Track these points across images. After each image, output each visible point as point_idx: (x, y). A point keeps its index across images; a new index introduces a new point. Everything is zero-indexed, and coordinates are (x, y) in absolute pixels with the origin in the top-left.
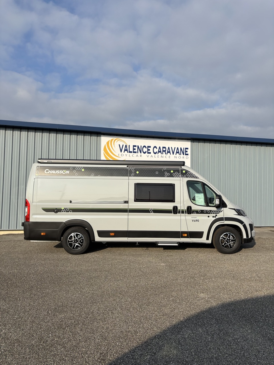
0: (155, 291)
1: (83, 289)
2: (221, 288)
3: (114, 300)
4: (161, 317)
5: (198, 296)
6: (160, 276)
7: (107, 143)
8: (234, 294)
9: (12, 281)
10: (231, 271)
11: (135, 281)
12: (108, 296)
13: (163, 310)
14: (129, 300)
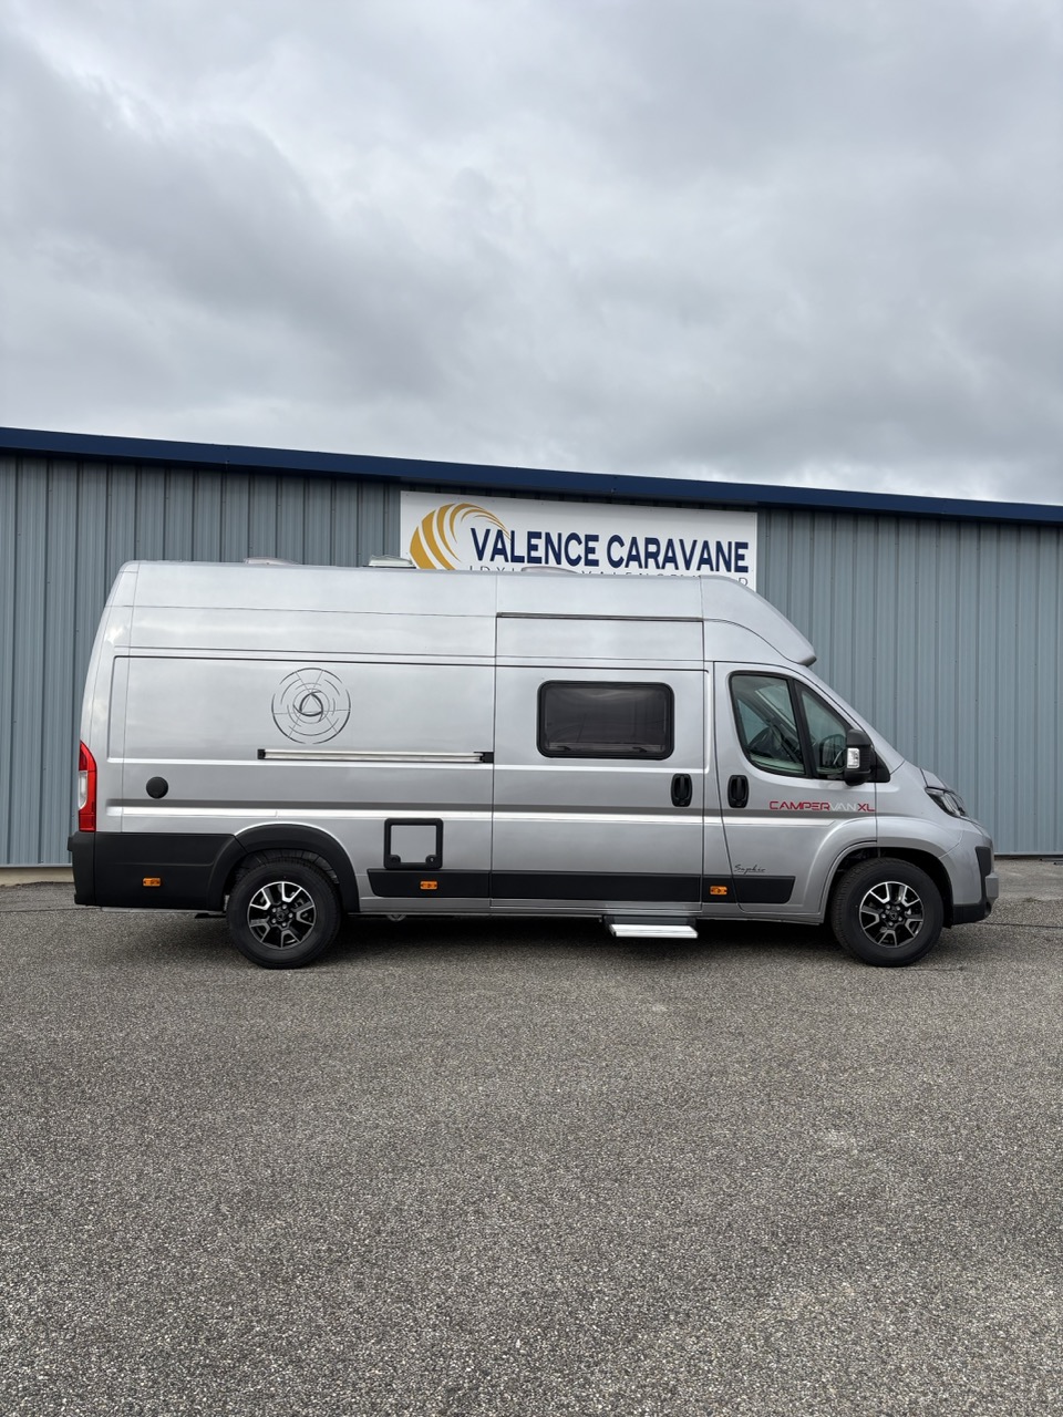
0: (645, 1122)
1: (349, 1110)
2: (906, 1109)
3: (482, 1158)
4: (681, 1230)
5: (819, 1143)
6: (654, 1059)
7: (423, 522)
8: (964, 1132)
9: (63, 1075)
10: (939, 1038)
11: (558, 1076)
12: (455, 1142)
13: (682, 1198)
14: (543, 1157)
